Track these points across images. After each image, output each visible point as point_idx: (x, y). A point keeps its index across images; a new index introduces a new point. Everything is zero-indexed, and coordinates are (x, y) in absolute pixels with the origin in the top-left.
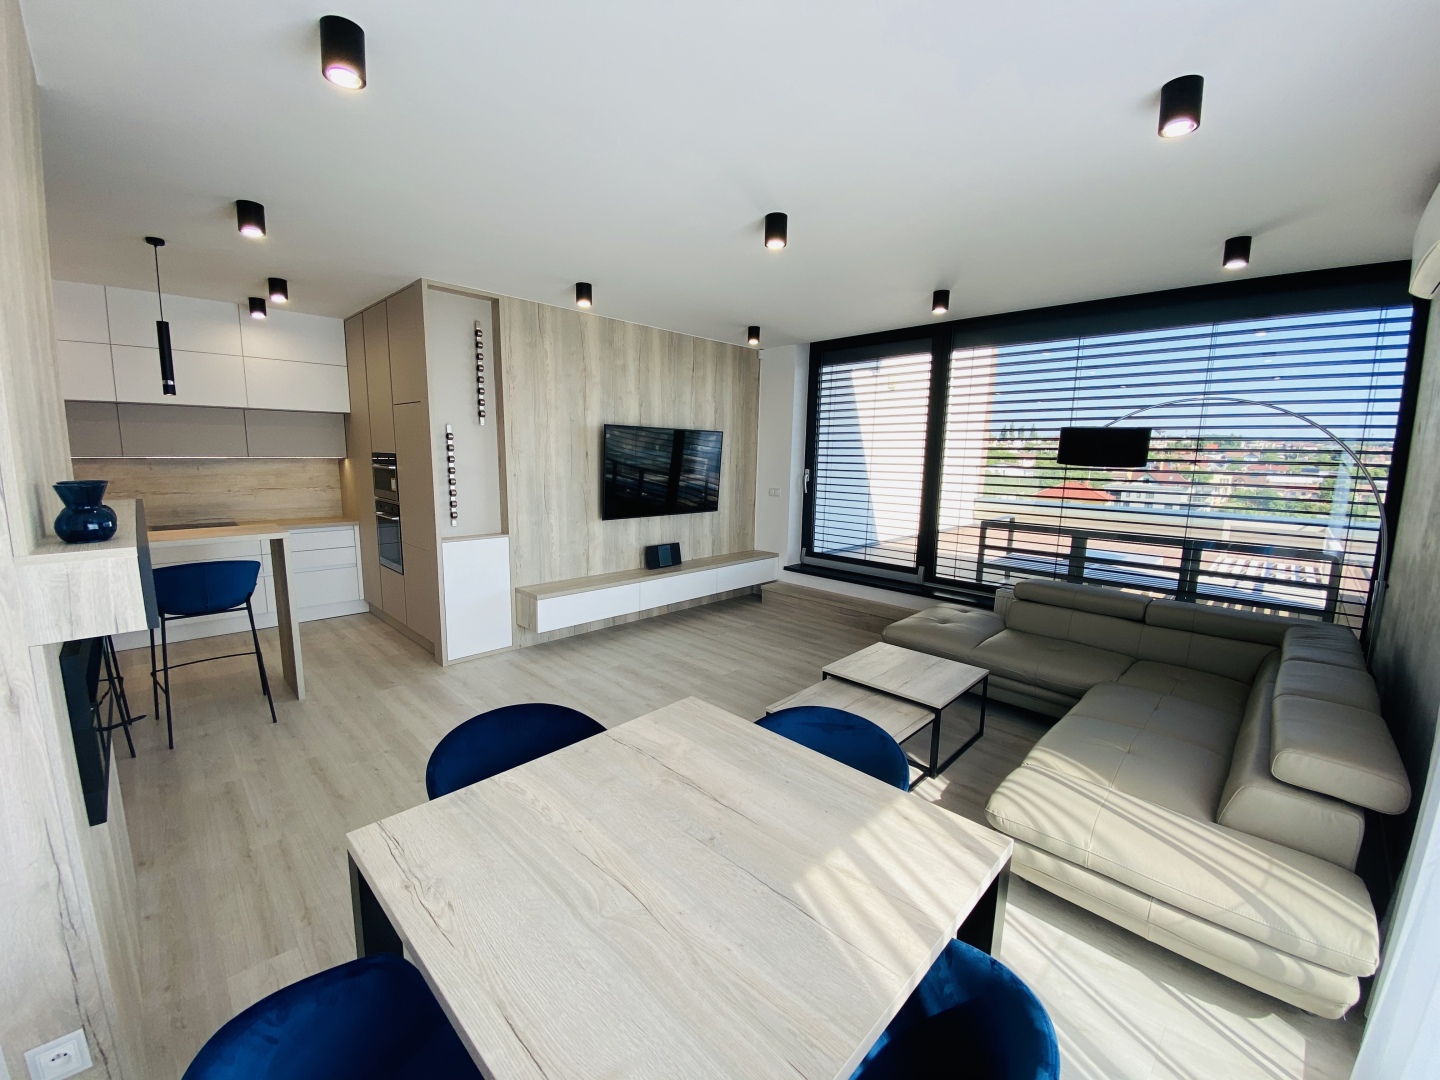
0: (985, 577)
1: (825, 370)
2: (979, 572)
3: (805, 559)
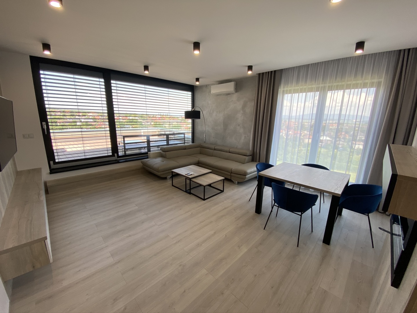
0: (127, 152)
1: (41, 72)
2: (125, 152)
3: (53, 166)
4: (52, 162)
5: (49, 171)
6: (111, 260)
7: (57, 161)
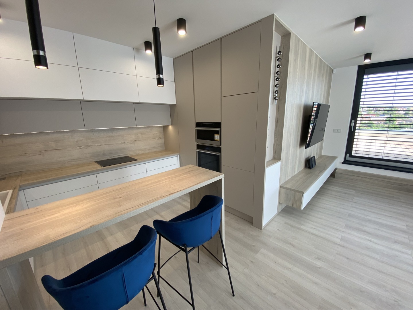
1: (365, 77)
3: (348, 158)
4: (348, 155)
5: (343, 161)
6: (338, 241)
7: (353, 154)
